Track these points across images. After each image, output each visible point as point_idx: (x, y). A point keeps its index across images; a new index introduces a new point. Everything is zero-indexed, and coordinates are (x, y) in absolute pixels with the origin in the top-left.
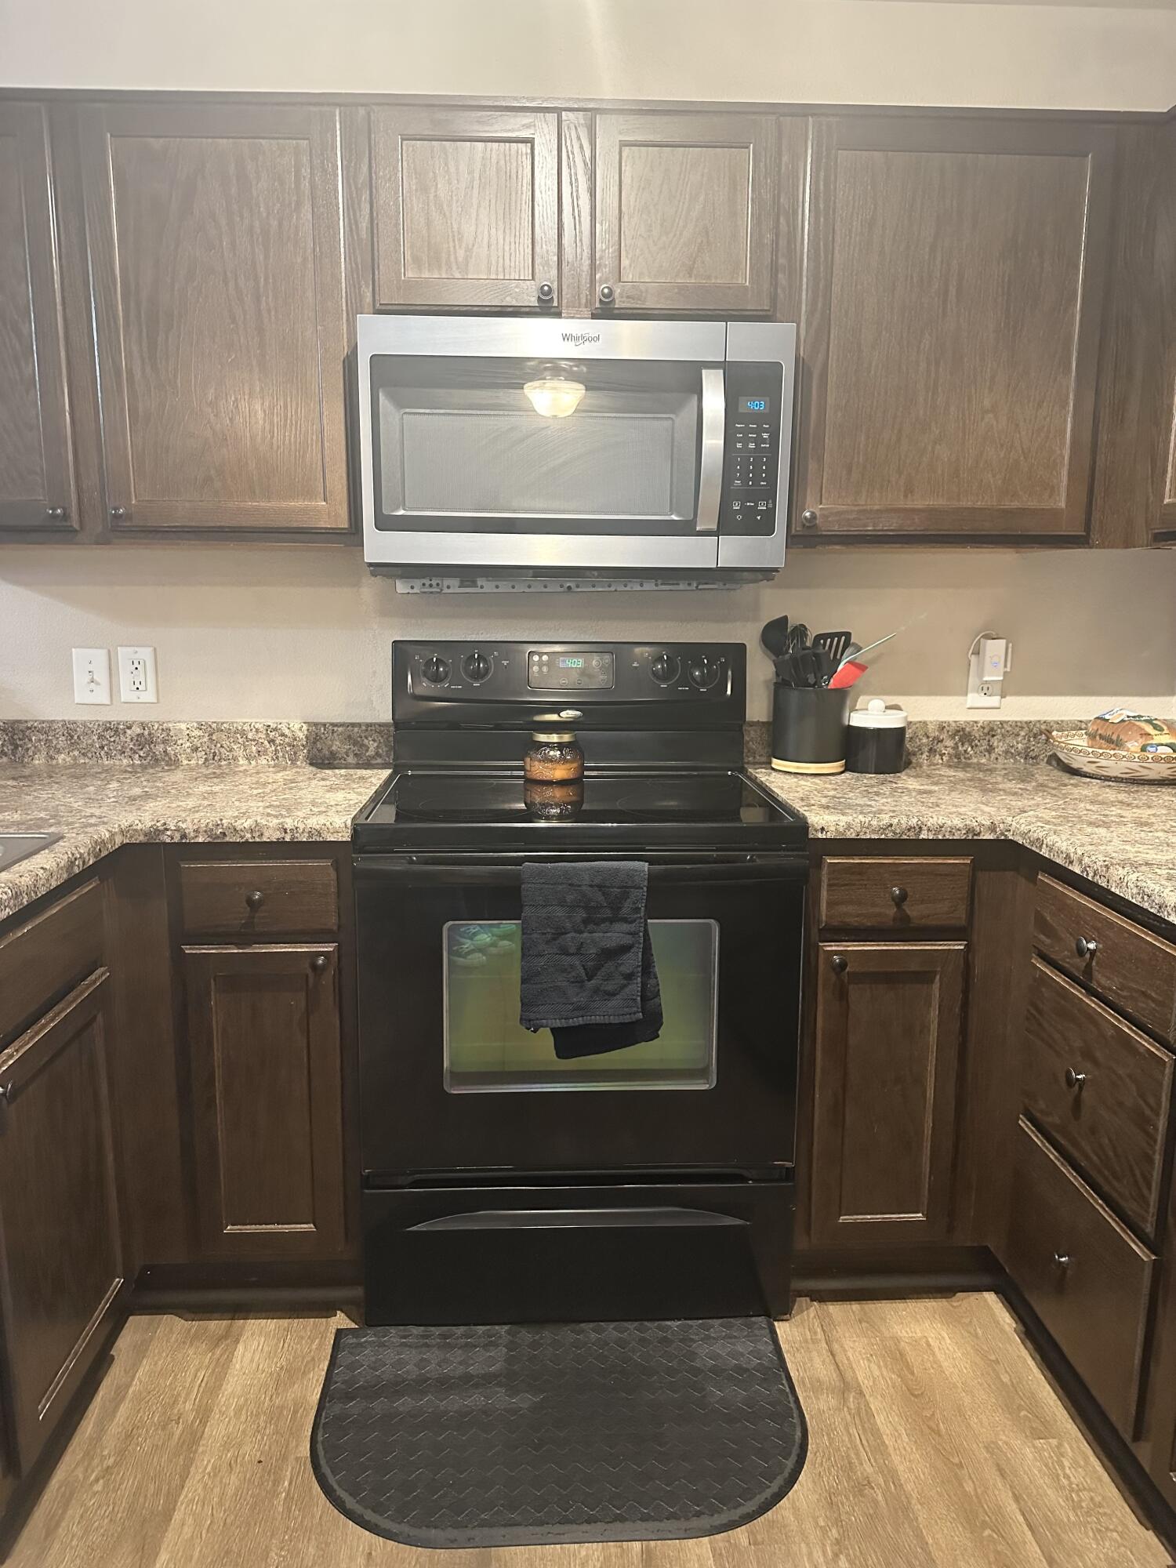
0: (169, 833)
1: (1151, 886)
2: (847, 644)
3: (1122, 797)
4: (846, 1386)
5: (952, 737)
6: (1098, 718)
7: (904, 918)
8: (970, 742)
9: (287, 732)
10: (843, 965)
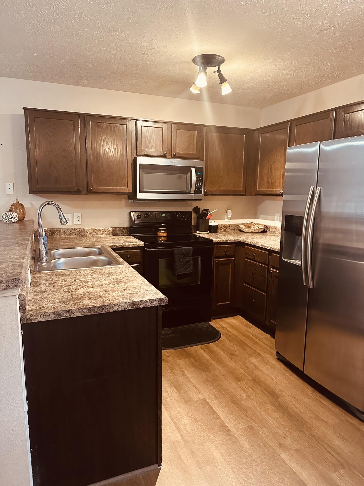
0: (115, 246)
1: (263, 244)
2: (208, 211)
3: (252, 235)
4: (223, 327)
5: (223, 227)
6: (246, 223)
7: (226, 254)
8: (226, 228)
9: (108, 229)
10: (218, 262)
